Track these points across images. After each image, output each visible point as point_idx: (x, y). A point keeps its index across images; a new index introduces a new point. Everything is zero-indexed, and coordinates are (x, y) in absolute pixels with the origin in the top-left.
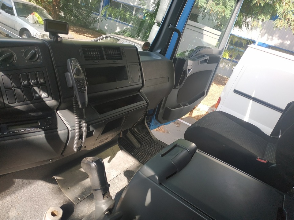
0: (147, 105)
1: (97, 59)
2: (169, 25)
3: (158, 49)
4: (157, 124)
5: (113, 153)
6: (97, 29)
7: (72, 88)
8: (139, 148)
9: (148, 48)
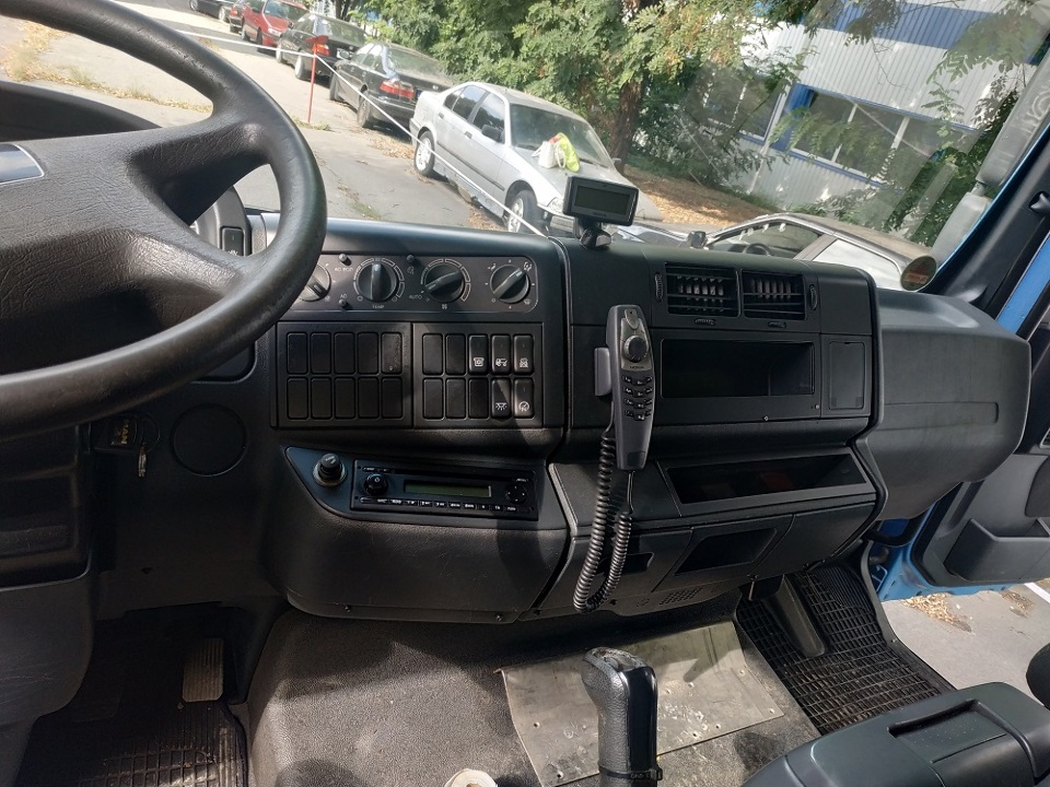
0: (877, 501)
1: (709, 313)
2: (1036, 199)
3: (969, 285)
4: (914, 581)
5: (712, 652)
6: (748, 192)
7: (608, 397)
8: (817, 658)
9: (925, 281)
